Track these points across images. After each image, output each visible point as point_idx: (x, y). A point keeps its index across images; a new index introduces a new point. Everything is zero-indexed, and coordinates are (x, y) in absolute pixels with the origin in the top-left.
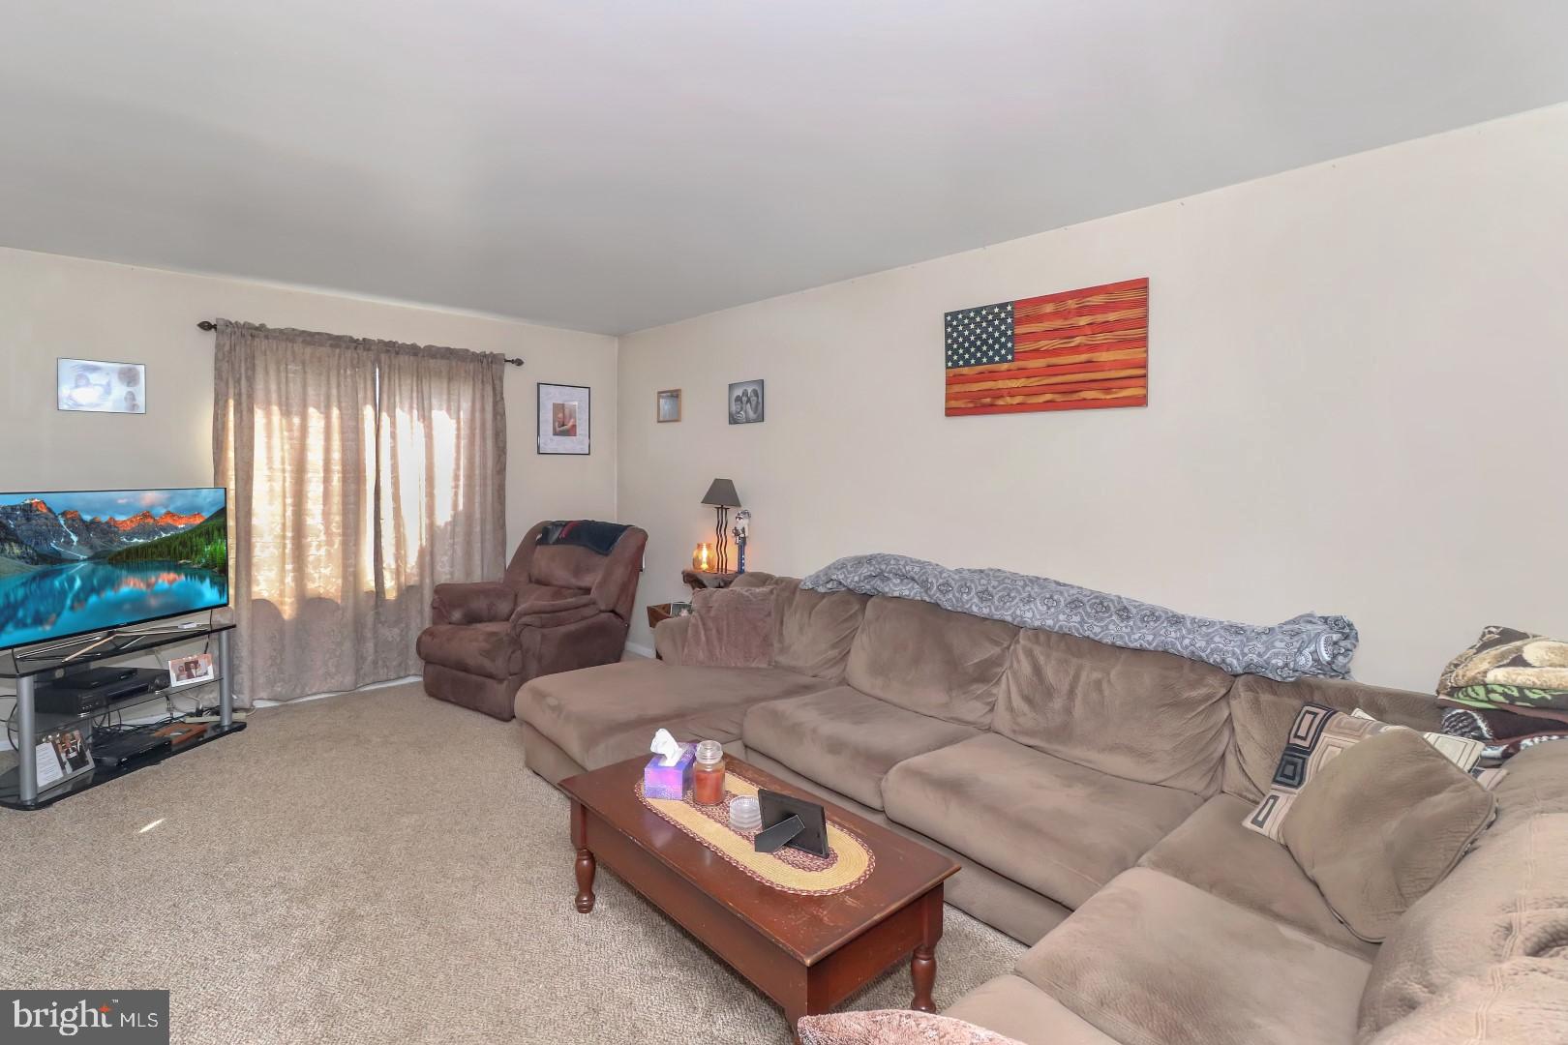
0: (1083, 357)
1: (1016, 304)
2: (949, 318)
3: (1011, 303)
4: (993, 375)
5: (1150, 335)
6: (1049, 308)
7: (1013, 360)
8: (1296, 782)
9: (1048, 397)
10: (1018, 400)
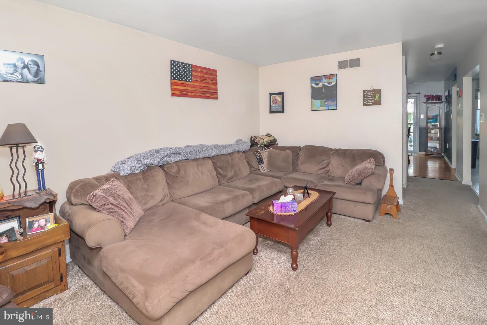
0: (207, 85)
1: (193, 66)
2: (173, 62)
3: (192, 65)
4: (186, 85)
5: (218, 83)
6: (199, 70)
7: (191, 82)
8: (263, 163)
9: (200, 94)
10: (193, 94)
